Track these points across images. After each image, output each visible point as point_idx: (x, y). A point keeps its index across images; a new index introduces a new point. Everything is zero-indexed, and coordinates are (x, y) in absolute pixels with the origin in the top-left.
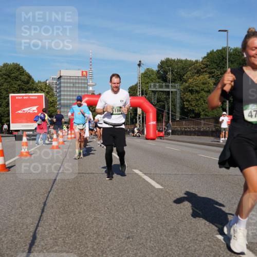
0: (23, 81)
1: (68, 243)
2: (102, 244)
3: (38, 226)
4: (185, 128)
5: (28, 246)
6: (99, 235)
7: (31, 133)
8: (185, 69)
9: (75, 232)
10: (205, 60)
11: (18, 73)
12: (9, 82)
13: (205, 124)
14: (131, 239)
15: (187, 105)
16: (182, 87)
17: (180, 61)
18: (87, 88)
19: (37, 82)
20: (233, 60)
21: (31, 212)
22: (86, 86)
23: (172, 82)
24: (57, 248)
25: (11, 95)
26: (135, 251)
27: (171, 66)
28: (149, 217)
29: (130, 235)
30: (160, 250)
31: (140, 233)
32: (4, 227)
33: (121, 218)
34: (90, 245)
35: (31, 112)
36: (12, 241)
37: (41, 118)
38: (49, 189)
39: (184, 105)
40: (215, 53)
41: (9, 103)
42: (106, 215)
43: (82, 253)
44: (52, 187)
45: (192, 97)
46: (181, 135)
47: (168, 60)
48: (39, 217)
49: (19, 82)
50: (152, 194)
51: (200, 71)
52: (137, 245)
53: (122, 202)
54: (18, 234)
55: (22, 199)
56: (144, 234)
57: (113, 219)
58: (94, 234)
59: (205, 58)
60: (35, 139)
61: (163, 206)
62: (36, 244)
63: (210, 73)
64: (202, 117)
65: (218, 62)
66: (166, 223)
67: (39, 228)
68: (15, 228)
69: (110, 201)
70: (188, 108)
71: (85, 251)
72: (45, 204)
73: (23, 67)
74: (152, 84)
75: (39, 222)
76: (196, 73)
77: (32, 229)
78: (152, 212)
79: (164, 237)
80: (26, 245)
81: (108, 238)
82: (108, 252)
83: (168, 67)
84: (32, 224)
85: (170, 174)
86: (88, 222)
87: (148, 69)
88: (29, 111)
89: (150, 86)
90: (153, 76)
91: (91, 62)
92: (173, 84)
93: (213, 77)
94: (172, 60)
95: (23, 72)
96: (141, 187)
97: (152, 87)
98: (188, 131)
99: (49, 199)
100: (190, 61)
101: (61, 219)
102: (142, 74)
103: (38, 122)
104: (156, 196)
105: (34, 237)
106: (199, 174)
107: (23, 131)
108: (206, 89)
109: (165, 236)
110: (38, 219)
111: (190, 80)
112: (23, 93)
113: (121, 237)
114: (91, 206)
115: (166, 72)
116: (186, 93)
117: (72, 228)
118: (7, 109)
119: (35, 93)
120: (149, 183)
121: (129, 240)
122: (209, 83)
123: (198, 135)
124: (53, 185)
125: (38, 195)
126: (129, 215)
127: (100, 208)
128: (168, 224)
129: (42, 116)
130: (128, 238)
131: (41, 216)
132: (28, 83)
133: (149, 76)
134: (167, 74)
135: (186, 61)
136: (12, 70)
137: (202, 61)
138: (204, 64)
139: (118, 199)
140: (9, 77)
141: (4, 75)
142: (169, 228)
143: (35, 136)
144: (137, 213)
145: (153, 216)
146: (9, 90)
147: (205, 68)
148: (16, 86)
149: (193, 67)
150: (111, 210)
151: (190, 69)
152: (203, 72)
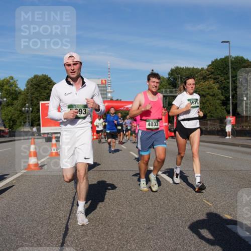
1: (96, 234)
2: (126, 234)
3: (69, 218)
5: (62, 237)
6: (123, 226)
10: (210, 68)
11: (47, 83)
12: (39, 91)
13: (211, 124)
14: (151, 230)
17: (188, 69)
18: (106, 94)
20: (235, 67)
21: (63, 205)
22: (105, 92)
25: (41, 102)
26: (155, 240)
27: (180, 73)
28: (166, 209)
29: (150, 226)
30: (177, 239)
31: (159, 224)
32: (41, 220)
33: (141, 211)
34: (115, 236)
36: (48, 232)
40: (218, 61)
41: (39, 110)
42: (128, 208)
43: (109, 243)
47: (177, 68)
48: (69, 210)
50: (167, 189)
51: (206, 77)
52: (157, 235)
53: (141, 196)
54: (53, 225)
55: (54, 194)
56: (163, 225)
57: (134, 212)
58: (118, 225)
59: (209, 66)
61: (178, 199)
62: (68, 235)
63: (214, 79)
64: (208, 118)
65: (222, 69)
66: (181, 215)
69: (131, 195)
71: (111, 241)
72: (74, 199)
73: (51, 78)
75: (70, 215)
76: (202, 79)
77: (65, 222)
78: (168, 206)
80: (60, 236)
81: (131, 229)
82: (131, 242)
83: (177, 74)
84: (64, 217)
86: (113, 214)
89: (162, 92)
90: (164, 83)
91: (109, 72)
93: (217, 82)
94: (181, 68)
100: (197, 69)
104: (172, 190)
105: (67, 229)
106: (208, 169)
107: (52, 133)
108: (211, 93)
109: (181, 227)
110: (69, 212)
111: (197, 86)
113: (142, 228)
114: (114, 200)
115: (175, 79)
117: (99, 220)
121: (149, 231)
122: (213, 88)
125: (67, 190)
126: (148, 208)
127: (122, 202)
128: (183, 216)
130: (149, 229)
131: (72, 209)
134: (176, 80)
135: (193, 68)
136: (41, 81)
137: (207, 69)
138: (209, 71)
140: (39, 86)
141: (35, 85)
142: (184, 219)
144: (155, 206)
145: (170, 209)
146: (39, 98)
147: (210, 74)
148: (45, 94)
149: (199, 74)
150: (132, 203)
151: (196, 75)
152: (209, 78)
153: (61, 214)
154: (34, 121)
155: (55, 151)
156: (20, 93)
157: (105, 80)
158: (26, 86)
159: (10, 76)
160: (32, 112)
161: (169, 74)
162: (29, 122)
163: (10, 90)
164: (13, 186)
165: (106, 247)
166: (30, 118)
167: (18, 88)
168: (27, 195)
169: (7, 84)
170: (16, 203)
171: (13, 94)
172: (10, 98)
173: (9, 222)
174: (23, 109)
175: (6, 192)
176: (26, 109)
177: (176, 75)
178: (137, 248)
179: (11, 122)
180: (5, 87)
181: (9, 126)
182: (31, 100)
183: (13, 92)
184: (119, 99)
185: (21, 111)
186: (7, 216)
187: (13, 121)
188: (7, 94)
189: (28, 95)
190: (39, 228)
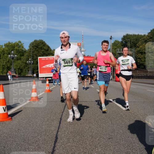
0: (45, 50)
1: (75, 141)
2: (95, 142)
3: (58, 131)
4: (138, 74)
5: (53, 143)
6: (93, 137)
7: (50, 79)
8: (138, 40)
9: (79, 135)
11: (42, 45)
12: (38, 50)
13: (150, 72)
14: (111, 140)
15: (139, 61)
16: (136, 51)
17: (135, 35)
19: (53, 50)
21: (54, 124)
23: (130, 48)
24: (70, 144)
25: (39, 58)
26: (114, 146)
27: (129, 38)
28: (121, 127)
29: (110, 137)
30: (128, 146)
31: (116, 136)
33: (104, 128)
34: (88, 143)
35: (50, 67)
37: (55, 70)
38: (63, 110)
39: (137, 61)
41: (38, 62)
42: (96, 125)
44: (64, 110)
45: (142, 56)
46: (136, 78)
47: (127, 35)
48: (58, 126)
49: (43, 50)
50: (121, 113)
51: (147, 40)
52: (115, 143)
53: (104, 118)
54: (48, 136)
55: (48, 116)
56: (119, 136)
57: (100, 128)
58: (90, 136)
59: (149, 33)
60: (52, 82)
61: (128, 120)
62: (58, 142)
67: (59, 133)
68: (46, 132)
69: (97, 117)
70: (139, 63)
71: (85, 146)
72: (61, 119)
73: (45, 42)
74: (118, 49)
75: (58, 129)
76: (144, 42)
77: (55, 133)
78: (122, 124)
79: (130, 139)
80: (52, 142)
81: (98, 139)
82: (98, 147)
84: (55, 130)
85: (131, 102)
86: (86, 129)
87: (116, 41)
88: (49, 67)
89: (117, 50)
90: (119, 45)
91: (83, 38)
92: (131, 49)
94: (130, 35)
95: (45, 44)
96: (115, 109)
97: (118, 51)
98: (140, 76)
99: (63, 116)
100: (141, 35)
101: (70, 128)
102: (112, 44)
103: (54, 73)
104: (124, 114)
105: (57, 138)
106: (148, 101)
107: (46, 78)
110: (58, 128)
111: (141, 47)
112: (45, 56)
113: (105, 138)
114: (87, 120)
115: (126, 42)
116: (139, 54)
117: (77, 133)
118: (37, 65)
119: (52, 56)
120: (119, 107)
121: (110, 140)
123: (146, 79)
124: (64, 108)
125: (56, 114)
126: (109, 126)
127: (92, 121)
129: (56, 69)
130: (110, 139)
131: (59, 126)
132: (48, 50)
133: (116, 44)
134: (127, 43)
135: (138, 35)
136: (39, 43)
137: (148, 35)
138: (149, 37)
139: (102, 116)
140: (37, 47)
141: (35, 46)
143: (53, 80)
144: (113, 124)
145: (123, 126)
146: (37, 55)
147: (149, 39)
148: (41, 52)
149: (142, 38)
150: (98, 122)
151: (140, 40)
152: (149, 41)
153: (53, 128)
154: (35, 69)
155: (48, 89)
156: (25, 52)
157: (80, 43)
158: (29, 47)
159: (19, 41)
160: (33, 64)
161: (122, 39)
162: (31, 71)
163: (19, 50)
164: (22, 111)
165: (82, 150)
166: (32, 68)
167: (24, 48)
168: (30, 116)
169: (17, 46)
170: (24, 121)
171: (21, 52)
172: (19, 55)
173: (20, 133)
174: (28, 62)
175: (17, 115)
176: (29, 62)
177: (127, 39)
178: (102, 151)
179: (20, 70)
180: (16, 48)
181: (18, 73)
182: (33, 56)
183: (21, 51)
184: (89, 56)
185: (26, 63)
186: (19, 129)
187: (21, 70)
188: (17, 52)
189: (30, 53)
190: (39, 137)
